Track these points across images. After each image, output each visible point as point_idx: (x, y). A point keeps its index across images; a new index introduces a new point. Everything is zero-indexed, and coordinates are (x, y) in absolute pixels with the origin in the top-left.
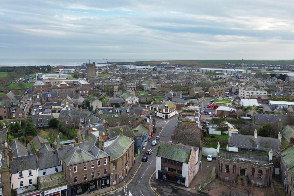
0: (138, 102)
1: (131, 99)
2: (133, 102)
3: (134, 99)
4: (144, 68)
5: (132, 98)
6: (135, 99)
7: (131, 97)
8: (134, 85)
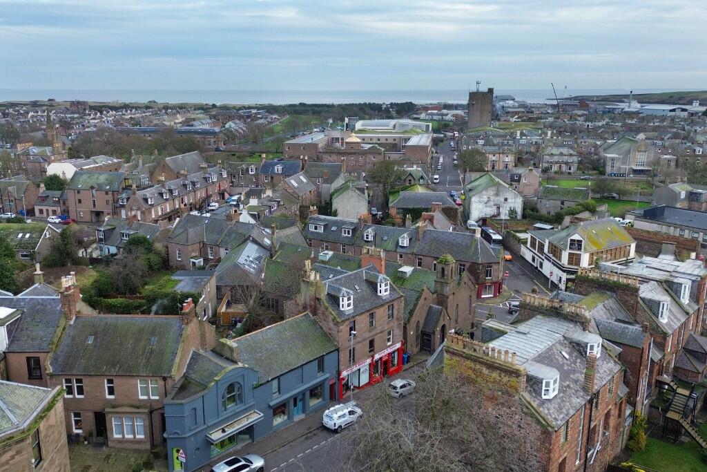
0: (519, 210)
1: (492, 198)
2: (499, 208)
3: (506, 200)
4: (674, 110)
5: (497, 195)
6: (509, 200)
7: (492, 193)
8: (571, 155)
